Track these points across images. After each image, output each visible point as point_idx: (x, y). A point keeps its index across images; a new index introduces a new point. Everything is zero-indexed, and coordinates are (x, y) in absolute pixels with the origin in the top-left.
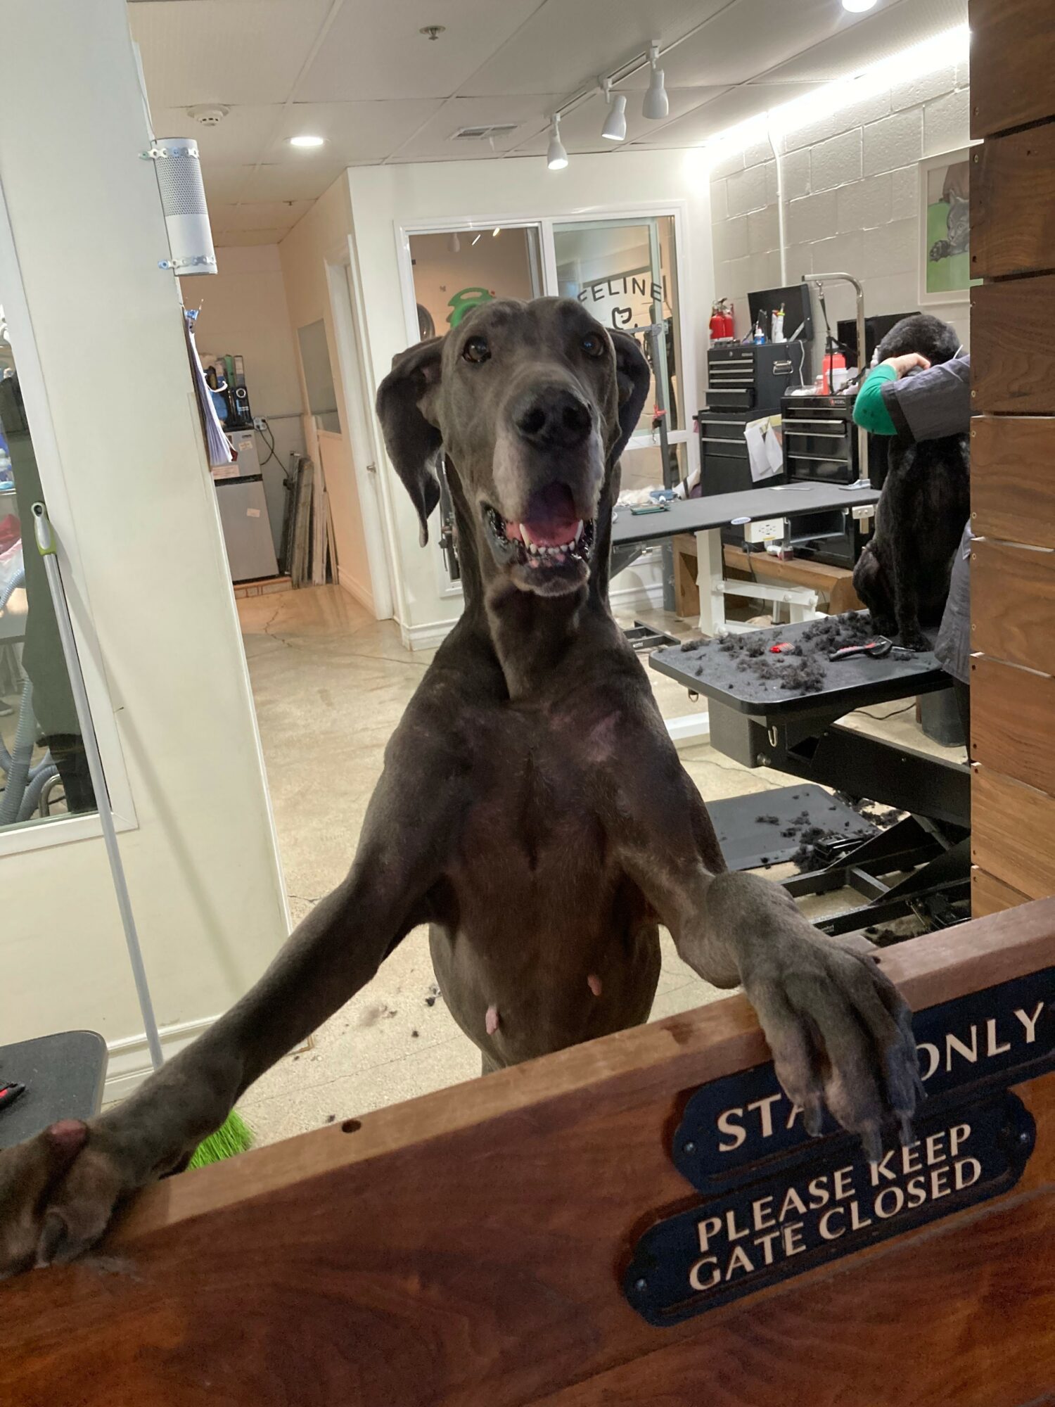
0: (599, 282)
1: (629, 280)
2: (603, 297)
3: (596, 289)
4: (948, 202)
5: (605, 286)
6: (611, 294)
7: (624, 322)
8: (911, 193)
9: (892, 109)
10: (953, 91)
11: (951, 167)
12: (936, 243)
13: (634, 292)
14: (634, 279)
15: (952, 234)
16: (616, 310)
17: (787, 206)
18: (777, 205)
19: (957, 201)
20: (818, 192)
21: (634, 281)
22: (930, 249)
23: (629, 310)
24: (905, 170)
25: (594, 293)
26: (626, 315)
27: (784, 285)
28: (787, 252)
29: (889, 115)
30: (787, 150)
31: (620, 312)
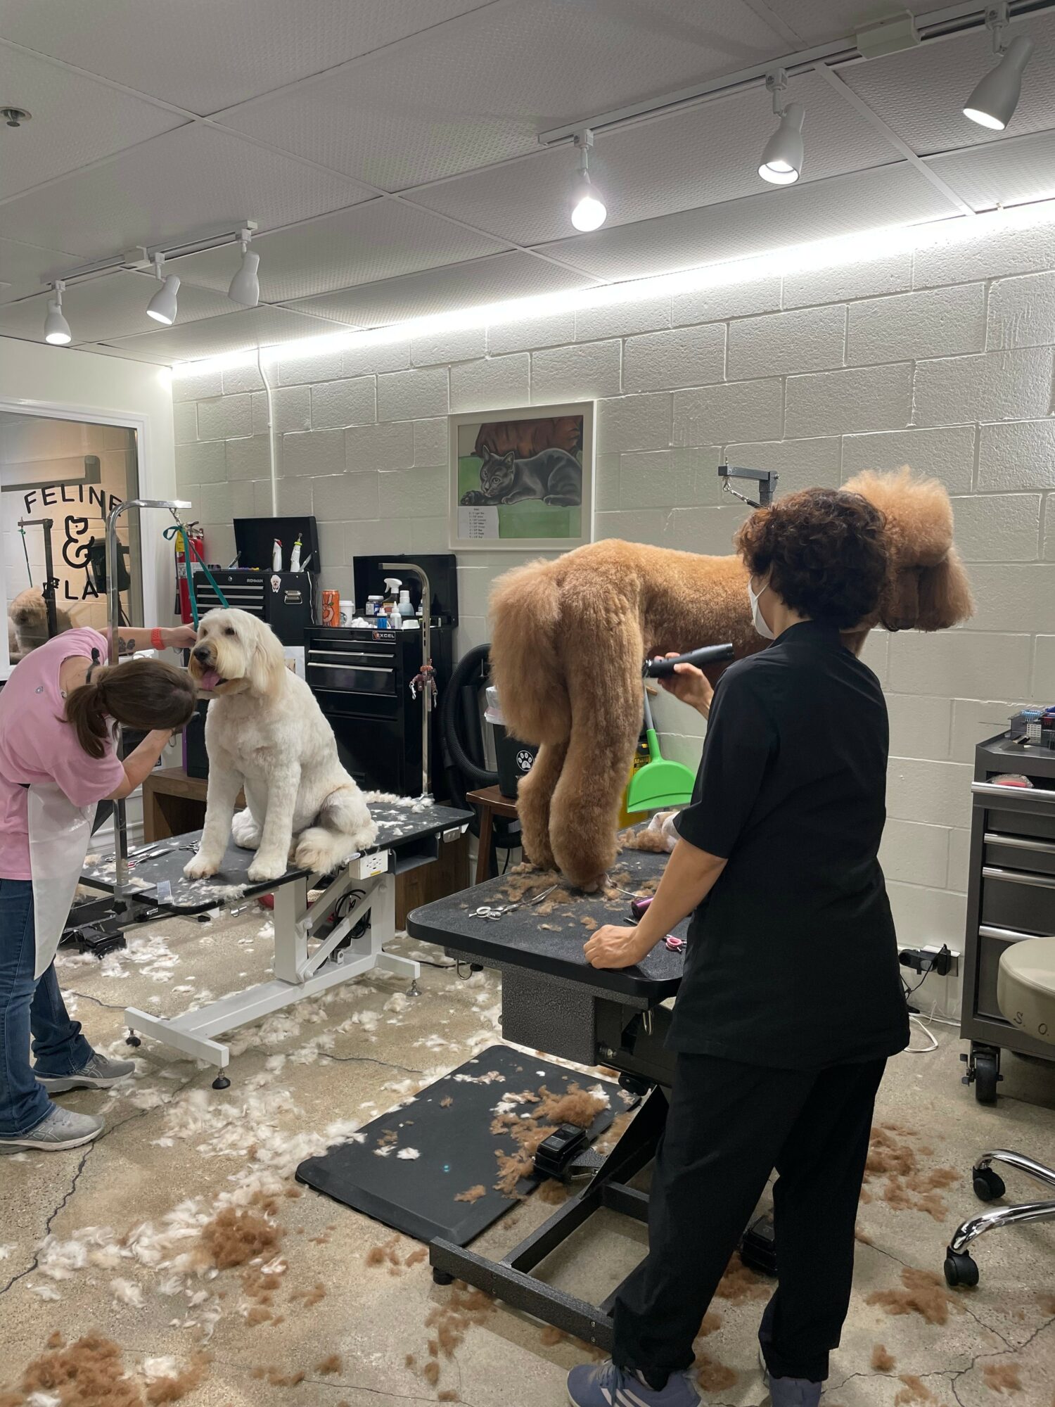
0: (51, 485)
1: (86, 488)
2: (55, 502)
3: (47, 492)
4: (481, 456)
5: (58, 490)
6: (64, 500)
7: (79, 533)
8: (436, 443)
9: (412, 364)
10: (483, 358)
11: (484, 426)
12: (468, 493)
13: (91, 502)
14: (91, 488)
15: (487, 486)
16: (70, 518)
17: (280, 438)
18: (268, 435)
19: (491, 456)
20: (319, 429)
21: (92, 490)
22: (461, 497)
23: (85, 520)
24: (429, 422)
25: (45, 496)
26: (81, 526)
27: (275, 515)
28: (279, 482)
29: (408, 369)
30: (280, 385)
31: (75, 521)
